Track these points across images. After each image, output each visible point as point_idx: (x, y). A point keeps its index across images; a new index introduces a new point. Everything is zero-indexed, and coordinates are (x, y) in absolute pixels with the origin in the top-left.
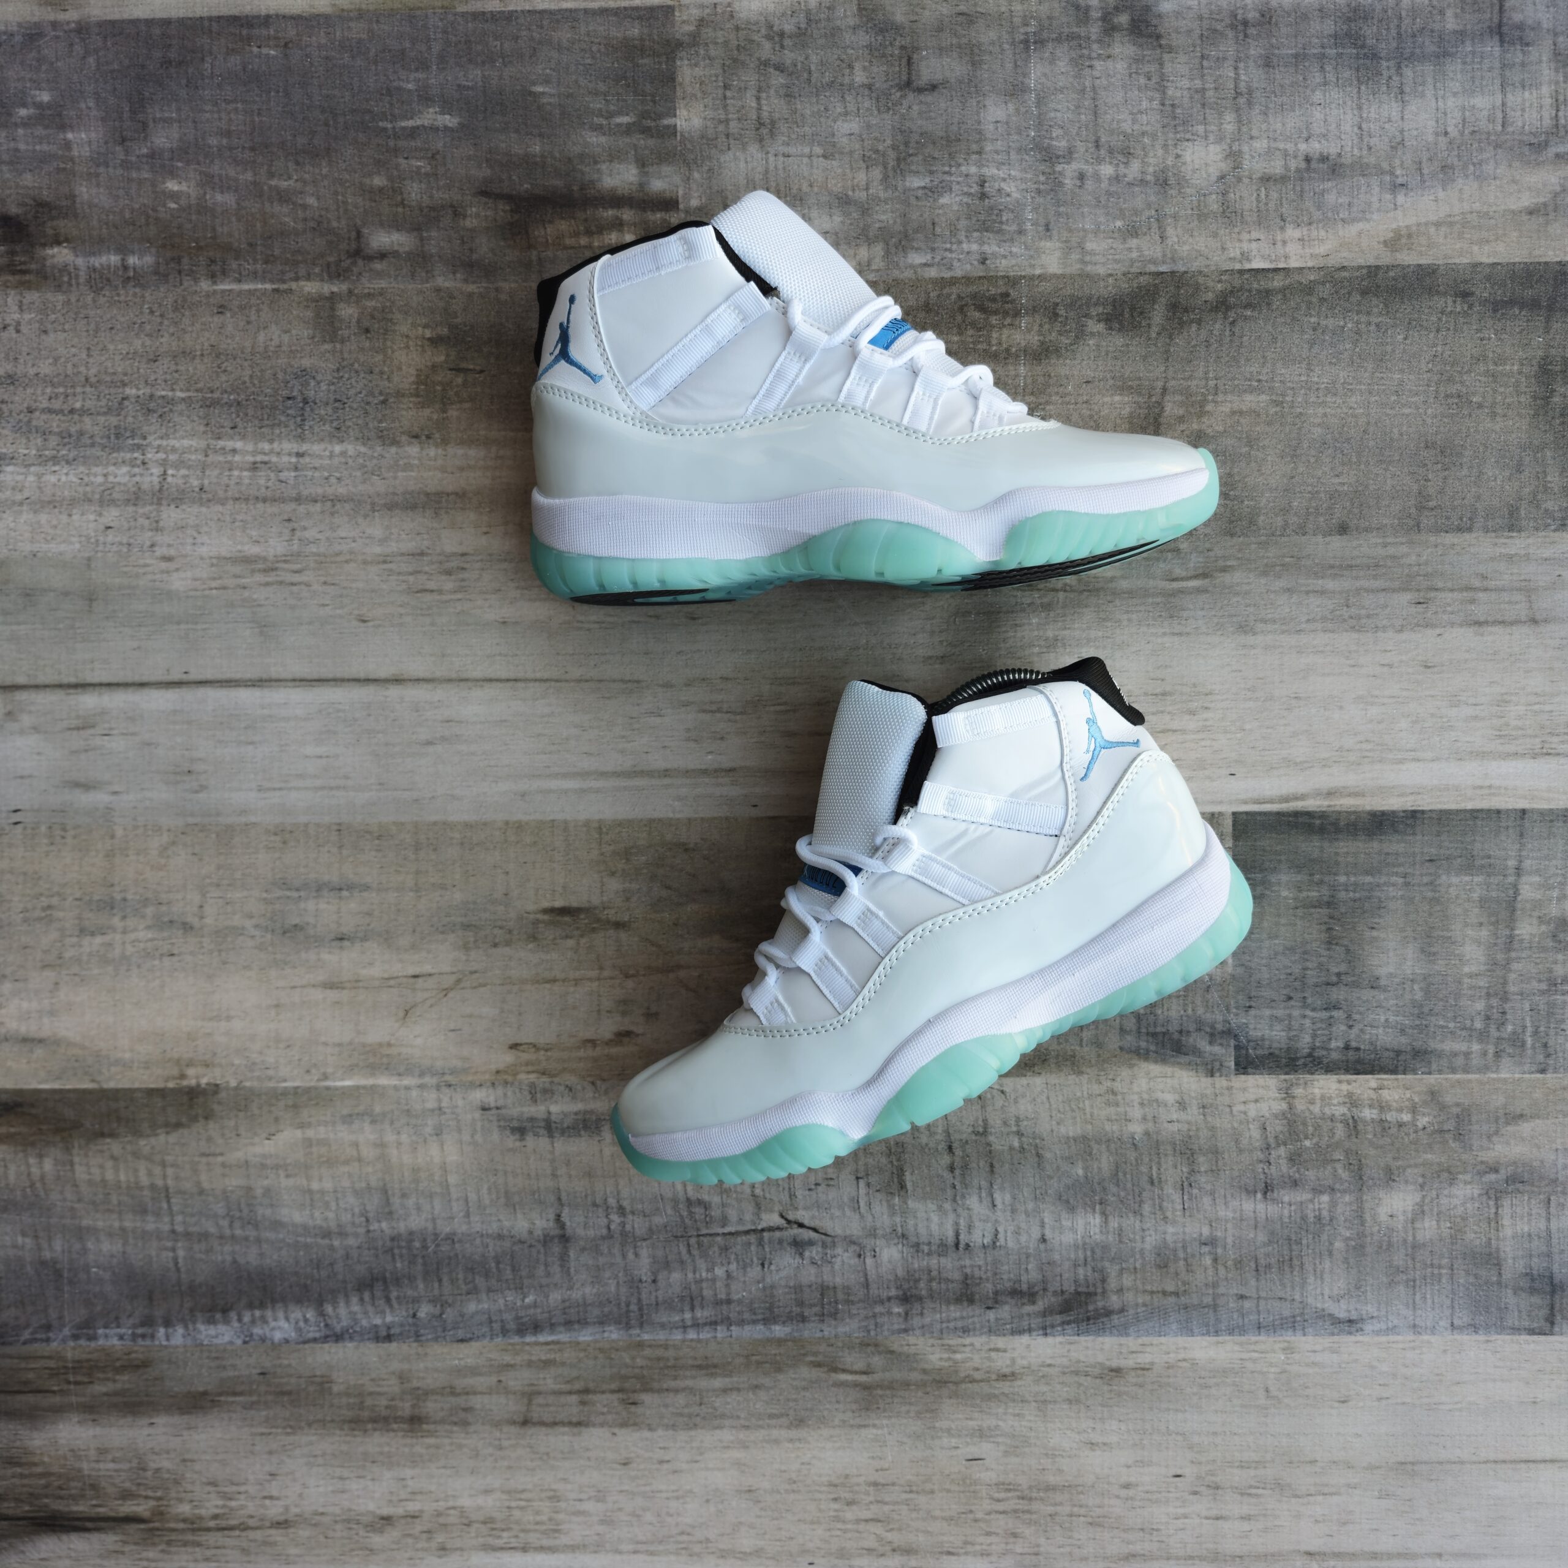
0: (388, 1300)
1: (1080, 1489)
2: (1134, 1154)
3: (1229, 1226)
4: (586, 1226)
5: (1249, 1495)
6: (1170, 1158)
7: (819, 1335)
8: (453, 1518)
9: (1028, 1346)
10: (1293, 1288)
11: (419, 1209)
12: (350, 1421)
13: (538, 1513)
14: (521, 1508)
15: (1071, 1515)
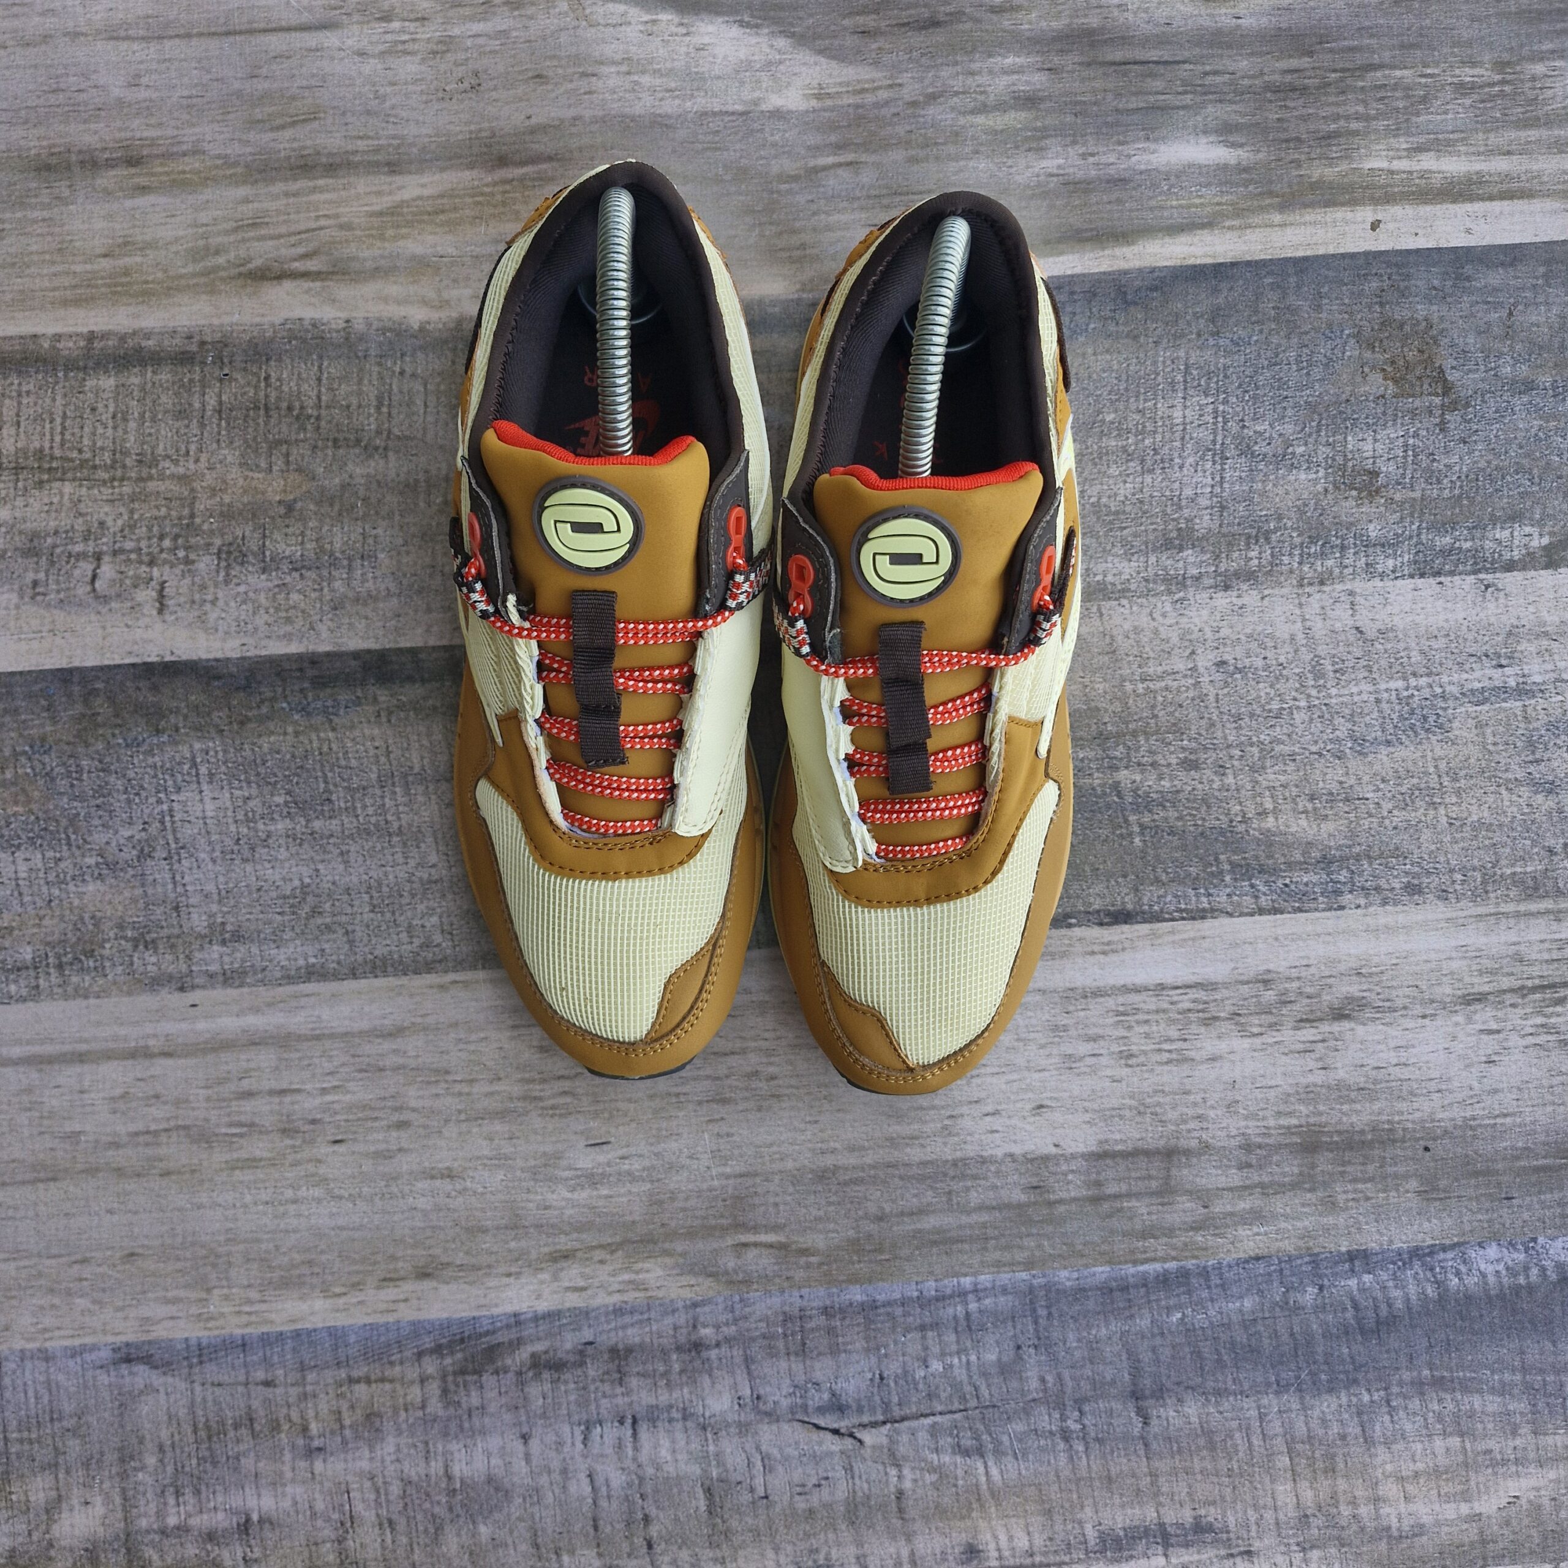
0: (1356, 1307)
1: (463, 1117)
2: (417, 1556)
3: (289, 1475)
4: (1110, 1413)
5: (245, 1125)
6: (370, 1556)
7: (805, 1291)
8: (1255, 1023)
9: (538, 1297)
10: (204, 1400)
11: (1324, 1422)
12: (1394, 1141)
13: (1147, 1036)
14: (1169, 1040)
15: (472, 1081)
